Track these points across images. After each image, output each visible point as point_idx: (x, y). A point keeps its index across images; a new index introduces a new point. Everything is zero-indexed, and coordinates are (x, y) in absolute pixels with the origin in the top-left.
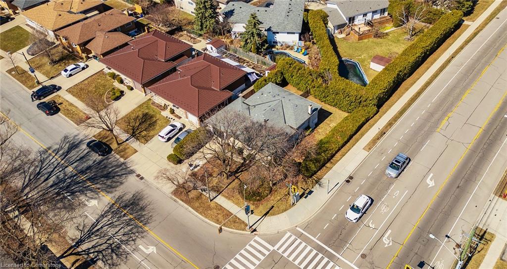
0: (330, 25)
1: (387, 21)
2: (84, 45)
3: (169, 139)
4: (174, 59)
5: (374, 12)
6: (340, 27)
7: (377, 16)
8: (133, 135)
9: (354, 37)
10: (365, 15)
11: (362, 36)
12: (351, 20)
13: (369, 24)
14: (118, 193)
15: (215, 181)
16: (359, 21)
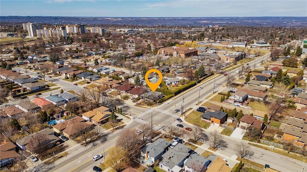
0: (166, 84)
1: (180, 84)
2: (111, 86)
3: (132, 99)
4: (131, 88)
5: (177, 82)
6: (168, 84)
7: (177, 83)
8: (124, 99)
9: (172, 86)
10: (174, 82)
11: (173, 86)
12: (171, 83)
13: (175, 84)
14: (124, 105)
15: (142, 104)
16: (173, 84)
